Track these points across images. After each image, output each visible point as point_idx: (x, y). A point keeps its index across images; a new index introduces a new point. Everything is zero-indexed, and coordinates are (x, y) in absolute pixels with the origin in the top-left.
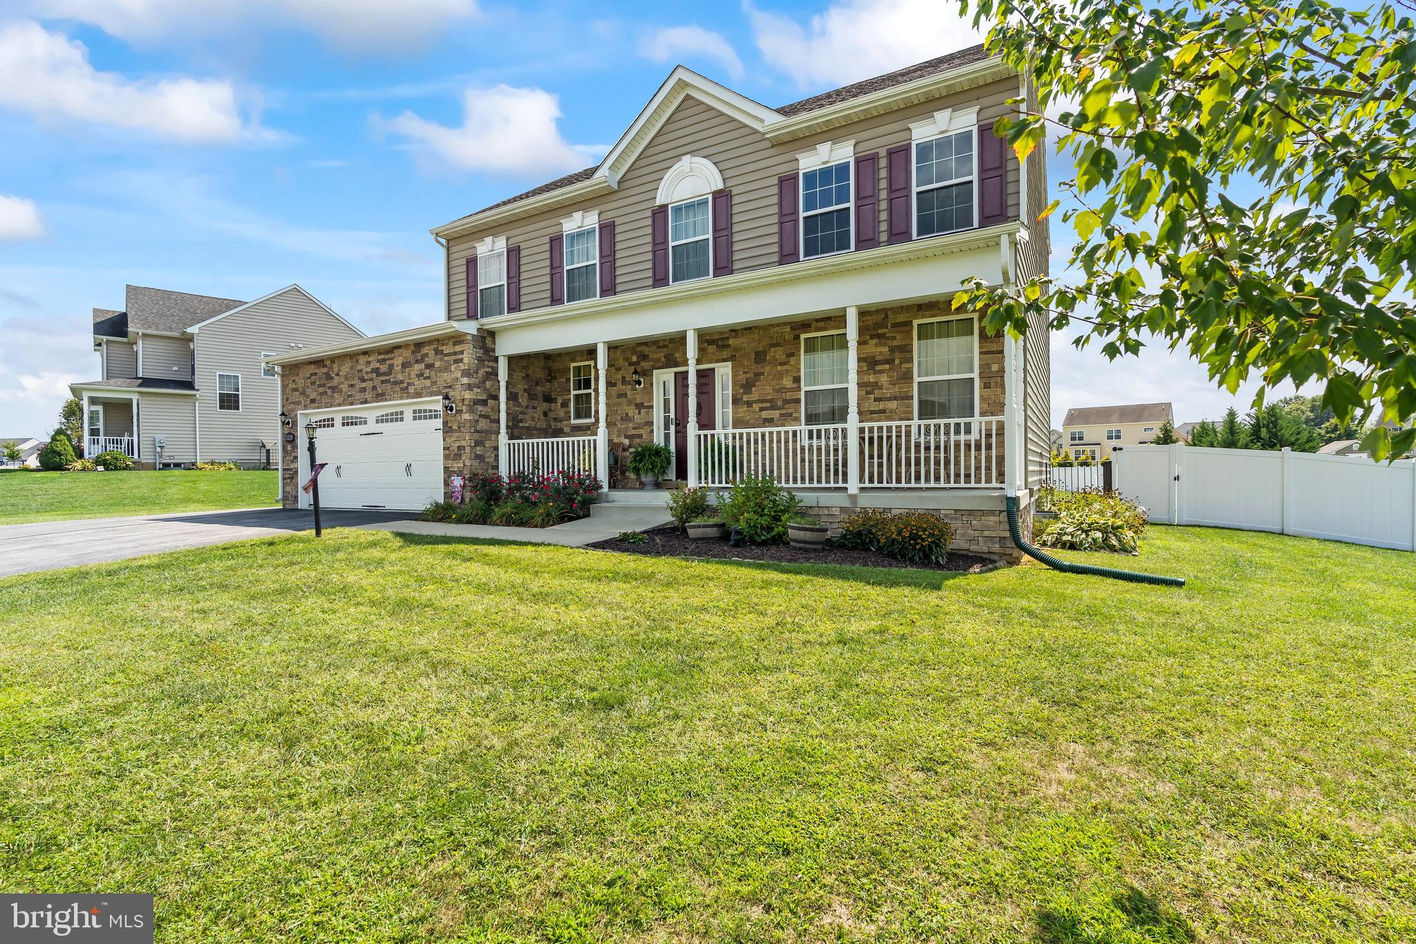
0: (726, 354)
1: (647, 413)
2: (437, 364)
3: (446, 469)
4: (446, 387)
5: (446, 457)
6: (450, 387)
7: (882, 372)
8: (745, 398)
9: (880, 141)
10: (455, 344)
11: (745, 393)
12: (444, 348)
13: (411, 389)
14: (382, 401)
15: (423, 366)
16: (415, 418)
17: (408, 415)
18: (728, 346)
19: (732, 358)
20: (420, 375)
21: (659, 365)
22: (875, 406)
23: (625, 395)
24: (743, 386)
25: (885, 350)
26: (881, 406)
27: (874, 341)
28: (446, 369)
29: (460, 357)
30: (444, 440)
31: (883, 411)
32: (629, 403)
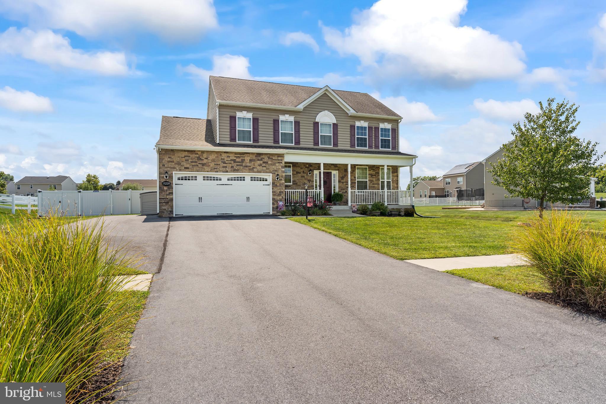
0: (337, 168)
1: (312, 183)
2: (270, 162)
3: (273, 199)
4: (274, 171)
5: (273, 195)
6: (276, 171)
7: (374, 178)
8: (342, 181)
9: (374, 125)
10: (278, 157)
11: (342, 180)
12: (273, 157)
13: (255, 170)
14: (237, 172)
15: (262, 162)
16: (252, 180)
17: (248, 179)
18: (337, 166)
19: (338, 170)
20: (260, 165)
21: (316, 169)
22: (372, 186)
23: (304, 177)
24: (341, 178)
25: (374, 173)
26: (374, 185)
27: (372, 170)
28: (274, 164)
29: (281, 161)
30: (273, 189)
31: (374, 187)
32: (306, 179)
